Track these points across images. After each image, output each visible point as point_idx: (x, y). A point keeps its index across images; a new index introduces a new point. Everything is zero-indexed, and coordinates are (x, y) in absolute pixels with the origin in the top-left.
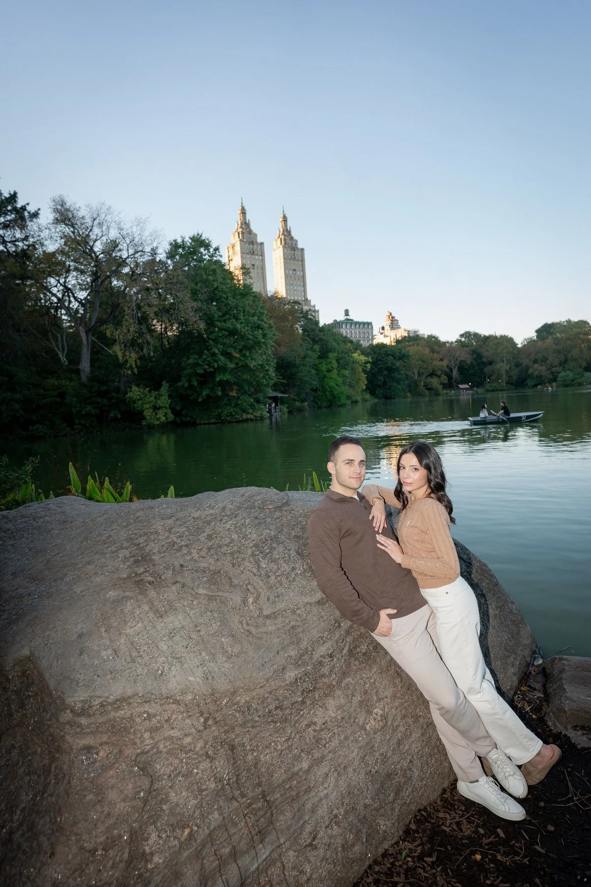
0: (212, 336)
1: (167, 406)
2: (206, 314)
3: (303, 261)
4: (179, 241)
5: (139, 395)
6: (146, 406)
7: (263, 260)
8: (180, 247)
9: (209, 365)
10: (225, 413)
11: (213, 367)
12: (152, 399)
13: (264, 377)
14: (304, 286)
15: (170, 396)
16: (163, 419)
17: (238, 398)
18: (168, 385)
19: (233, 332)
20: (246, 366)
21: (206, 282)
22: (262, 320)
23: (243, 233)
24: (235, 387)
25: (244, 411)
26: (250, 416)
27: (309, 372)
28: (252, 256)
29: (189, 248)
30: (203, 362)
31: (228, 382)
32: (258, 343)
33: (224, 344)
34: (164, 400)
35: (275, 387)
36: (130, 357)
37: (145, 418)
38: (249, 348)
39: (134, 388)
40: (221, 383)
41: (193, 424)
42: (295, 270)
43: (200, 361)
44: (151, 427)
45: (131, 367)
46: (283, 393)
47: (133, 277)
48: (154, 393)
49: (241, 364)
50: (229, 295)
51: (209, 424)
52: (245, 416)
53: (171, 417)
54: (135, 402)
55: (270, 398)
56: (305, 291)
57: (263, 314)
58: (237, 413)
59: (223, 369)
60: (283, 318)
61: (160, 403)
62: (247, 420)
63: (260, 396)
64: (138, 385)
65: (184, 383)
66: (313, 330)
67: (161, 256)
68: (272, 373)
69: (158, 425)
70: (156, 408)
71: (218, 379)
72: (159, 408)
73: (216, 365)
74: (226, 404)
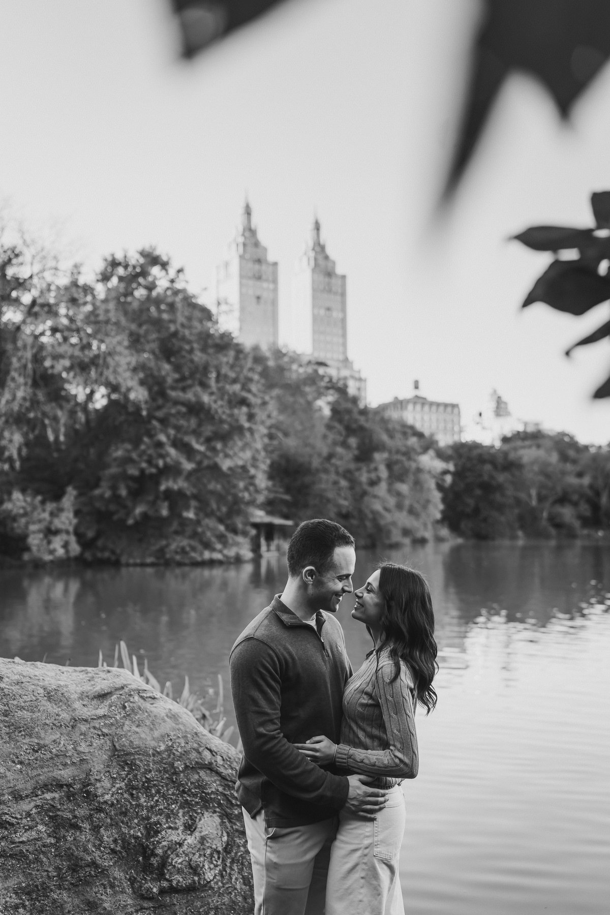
0: (160, 414)
1: (71, 529)
2: (152, 376)
3: (343, 294)
4: (119, 256)
5: (24, 508)
6: (33, 528)
7: (275, 290)
8: (119, 264)
9: (150, 462)
10: (173, 546)
11: (157, 466)
12: (46, 515)
13: (246, 489)
14: (344, 335)
15: (77, 513)
16: (61, 552)
17: (198, 522)
18: (74, 493)
19: (196, 410)
20: (215, 468)
21: (157, 323)
22: (249, 391)
23: (244, 245)
24: (193, 503)
25: (208, 546)
26: (217, 556)
27: (336, 483)
28: (258, 283)
29: (134, 267)
30: (140, 456)
31: (181, 493)
32: (240, 429)
33: (178, 428)
34: (67, 520)
35: (271, 506)
36: (11, 441)
37: (28, 549)
38: (225, 438)
39: (17, 495)
40: (169, 495)
41: (116, 564)
42: (328, 309)
43: (134, 455)
44: (38, 566)
45: (10, 460)
46: (286, 517)
47: (33, 311)
48: (50, 506)
49: (206, 463)
50: (195, 346)
51: (143, 565)
52: (207, 555)
53: (75, 549)
54: (14, 519)
55: (256, 526)
56: (344, 345)
57: (250, 380)
58: (193, 549)
59: (173, 470)
60: (295, 388)
61: (58, 523)
62: (212, 563)
63: (239, 523)
64: (23, 491)
65: (104, 491)
66: (349, 412)
67: (88, 277)
68: (262, 481)
69: (52, 562)
70: (50, 532)
71: (163, 487)
72: (57, 532)
73: (161, 463)
74: (177, 533)
